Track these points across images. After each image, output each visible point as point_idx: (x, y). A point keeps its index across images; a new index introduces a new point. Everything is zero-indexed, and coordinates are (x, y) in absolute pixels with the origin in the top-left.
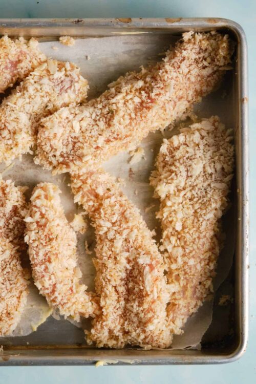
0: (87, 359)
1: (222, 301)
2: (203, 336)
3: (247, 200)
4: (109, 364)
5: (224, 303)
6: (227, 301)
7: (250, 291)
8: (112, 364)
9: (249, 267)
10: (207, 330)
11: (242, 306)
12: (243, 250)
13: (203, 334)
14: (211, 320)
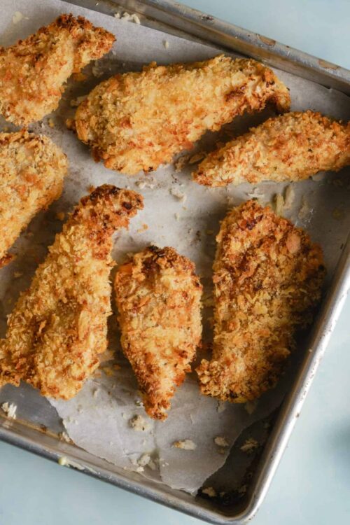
0: (47, 450)
1: (248, 446)
2: (207, 479)
3: (330, 331)
4: (72, 467)
5: (249, 450)
6: (253, 448)
7: (287, 447)
8: (76, 469)
9: (298, 416)
10: (213, 473)
11: (270, 462)
12: (299, 391)
13: (208, 477)
14: (224, 463)
